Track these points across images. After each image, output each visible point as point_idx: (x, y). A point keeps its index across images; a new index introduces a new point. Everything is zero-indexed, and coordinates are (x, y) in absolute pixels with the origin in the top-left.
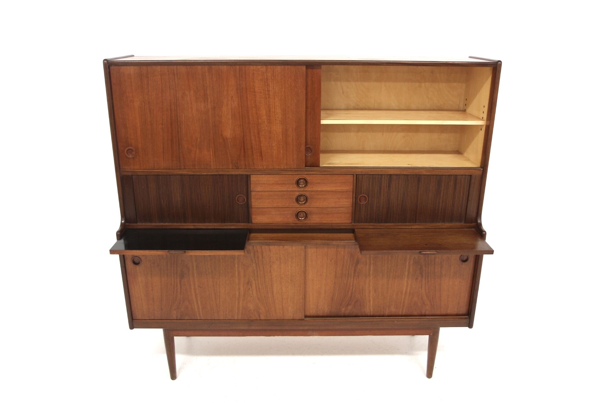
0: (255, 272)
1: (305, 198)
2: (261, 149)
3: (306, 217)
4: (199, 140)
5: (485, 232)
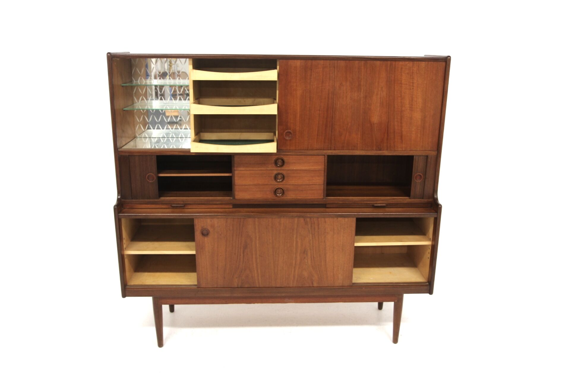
1: (283, 177)
3: (283, 193)
5: (441, 205)
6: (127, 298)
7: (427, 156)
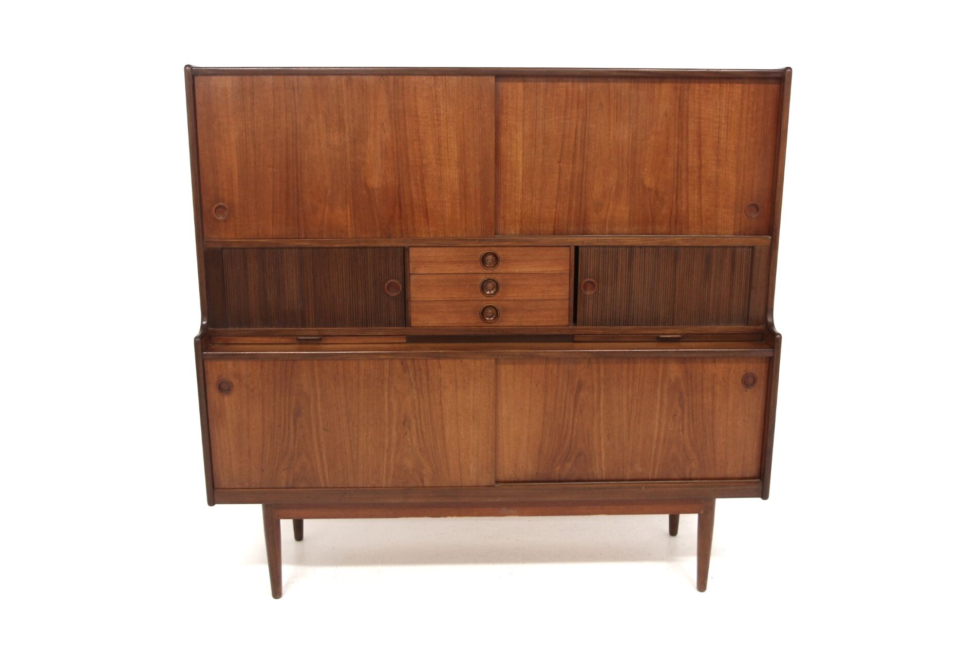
0: (417, 404)
1: (495, 285)
2: (426, 206)
3: (497, 314)
4: (329, 191)
5: (780, 335)
6: (217, 506)
7: (753, 248)
